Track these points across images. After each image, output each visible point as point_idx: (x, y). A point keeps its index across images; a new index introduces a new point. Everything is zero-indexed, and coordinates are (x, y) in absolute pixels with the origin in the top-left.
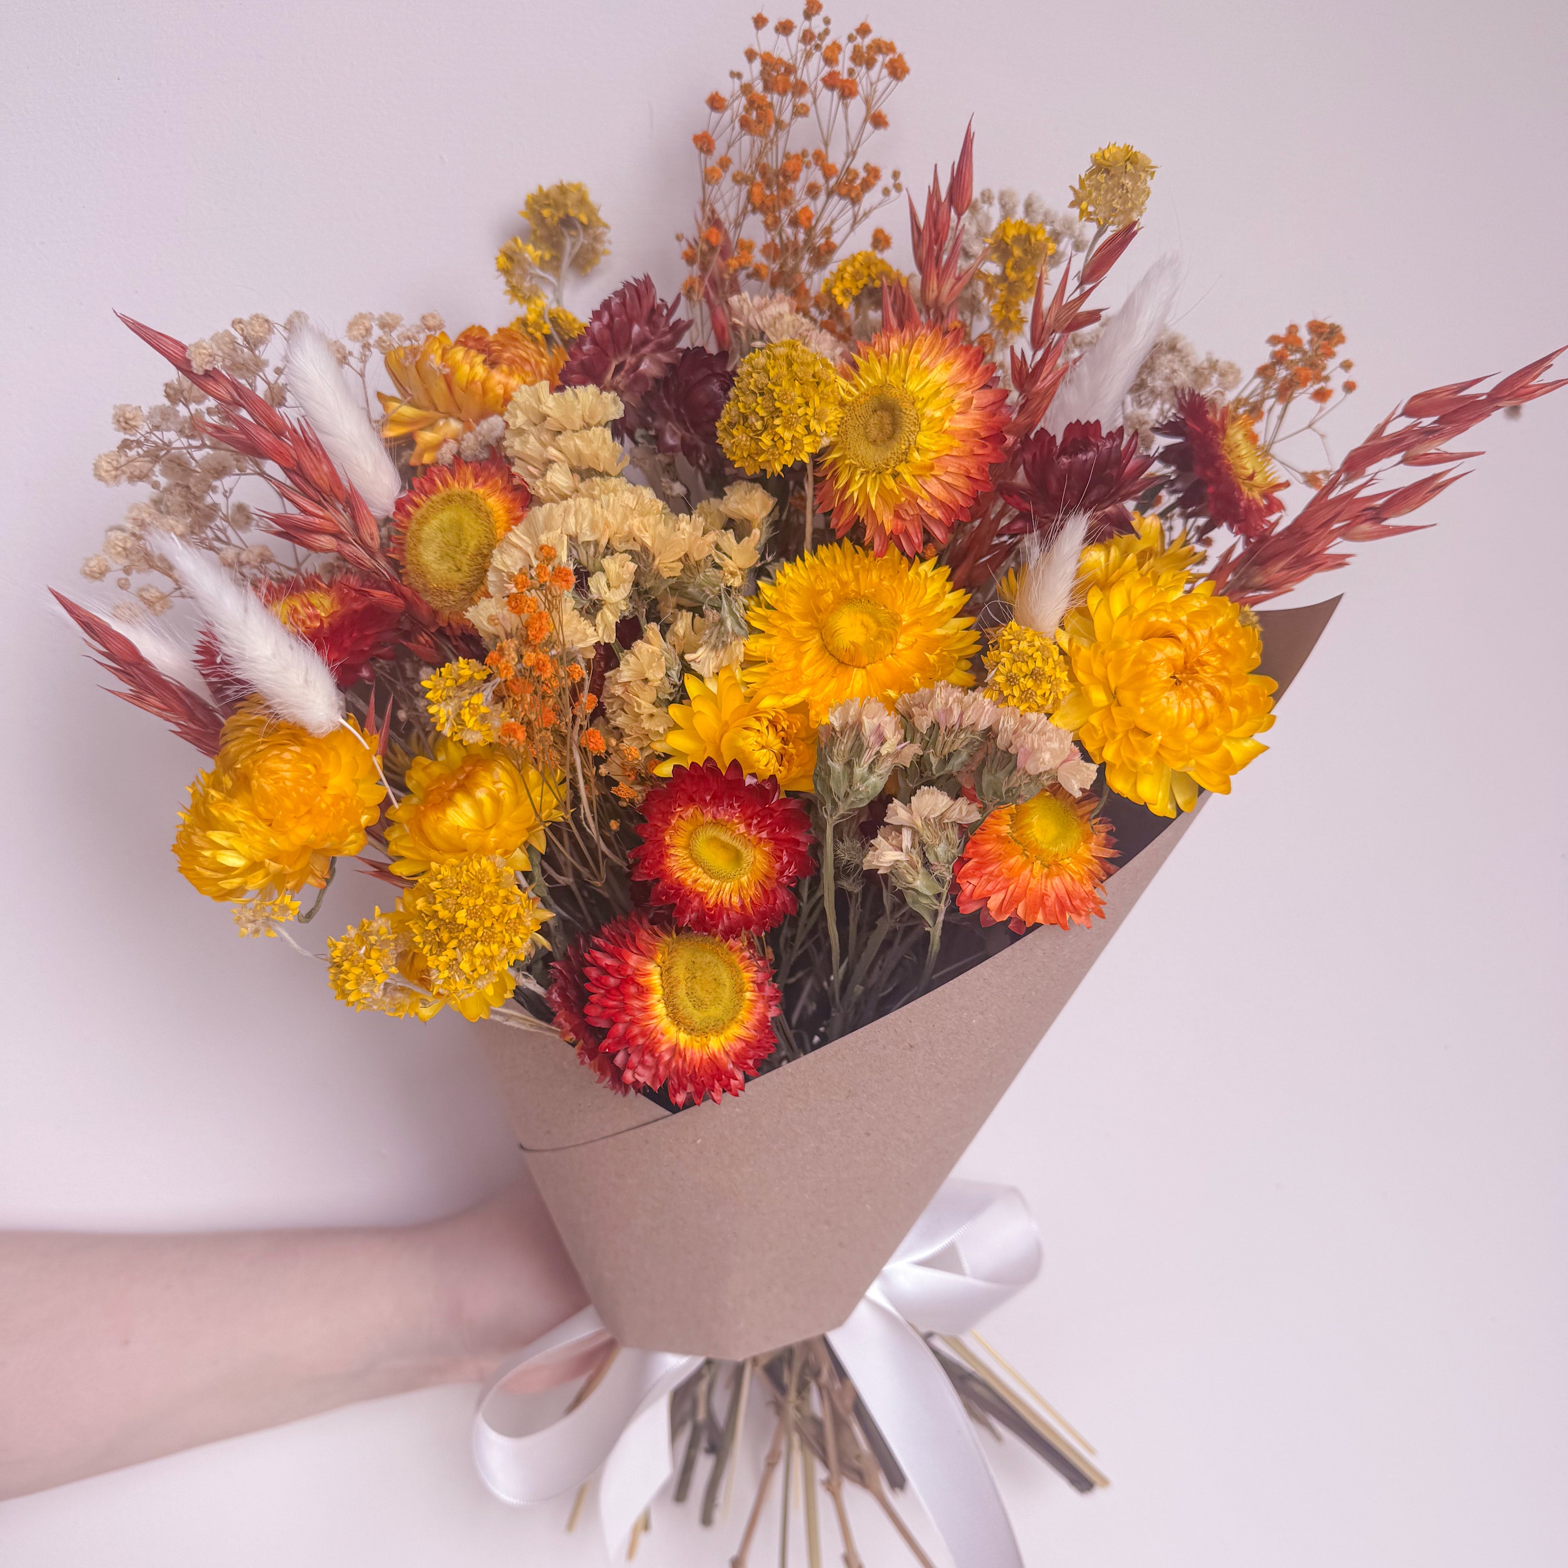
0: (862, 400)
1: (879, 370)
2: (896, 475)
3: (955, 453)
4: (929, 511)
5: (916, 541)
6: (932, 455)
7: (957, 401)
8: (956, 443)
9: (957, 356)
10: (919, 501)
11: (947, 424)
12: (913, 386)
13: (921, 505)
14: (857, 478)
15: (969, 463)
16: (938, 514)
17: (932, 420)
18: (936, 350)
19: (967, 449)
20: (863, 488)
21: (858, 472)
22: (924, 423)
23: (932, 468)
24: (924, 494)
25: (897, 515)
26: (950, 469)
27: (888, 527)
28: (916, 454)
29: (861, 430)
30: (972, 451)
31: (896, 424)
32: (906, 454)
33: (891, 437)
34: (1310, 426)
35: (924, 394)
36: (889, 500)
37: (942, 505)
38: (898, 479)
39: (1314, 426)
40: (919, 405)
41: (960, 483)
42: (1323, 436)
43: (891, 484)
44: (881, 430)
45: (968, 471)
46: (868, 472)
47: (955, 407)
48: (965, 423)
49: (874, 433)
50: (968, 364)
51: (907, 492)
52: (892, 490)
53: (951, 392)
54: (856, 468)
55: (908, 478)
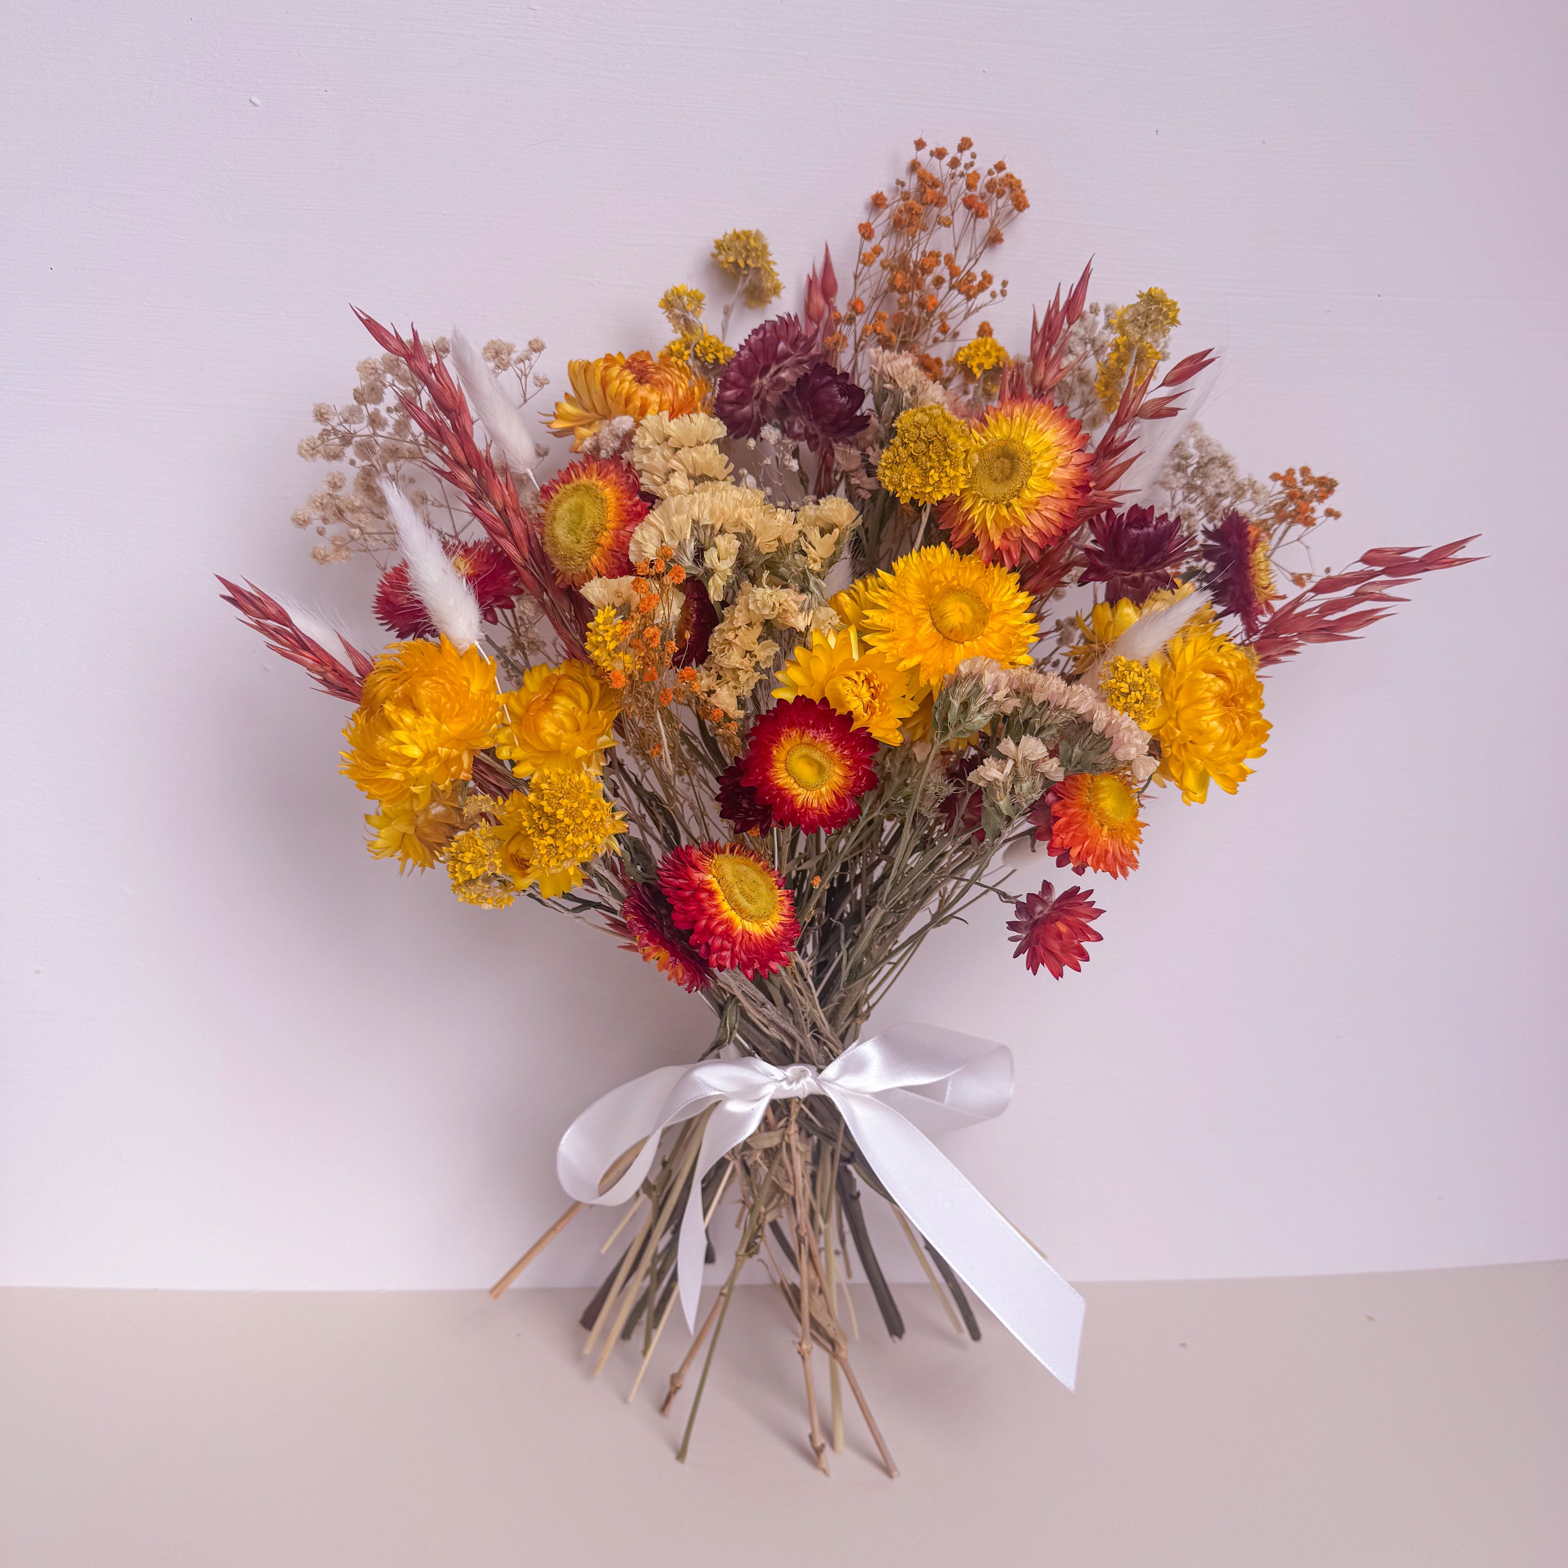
0: (990, 449)
1: (1005, 428)
2: (1008, 506)
3: (1054, 495)
4: (1029, 535)
5: (1015, 557)
6: (1039, 495)
7: (1060, 457)
8: (1056, 488)
9: (1063, 425)
10: (1023, 528)
11: (1051, 473)
12: (1029, 443)
13: (1024, 530)
14: (980, 504)
15: (1065, 505)
16: (1035, 539)
17: (1041, 469)
18: (1048, 419)
19: (1064, 493)
20: (982, 514)
21: (981, 500)
22: (1035, 471)
23: (1037, 503)
24: (1027, 523)
25: (1004, 536)
26: (1049, 507)
27: (997, 544)
28: (1027, 492)
29: (987, 472)
30: (1067, 495)
31: (1013, 469)
32: (1018, 491)
33: (1008, 478)
34: (1298, 540)
35: (1038, 449)
36: (1000, 524)
37: (1039, 532)
38: (1010, 509)
39: (1302, 540)
40: (1033, 457)
41: (1055, 517)
42: (1307, 547)
43: (1004, 512)
44: (1002, 472)
45: (1062, 509)
46: (987, 502)
47: (1059, 461)
48: (1066, 475)
49: (997, 474)
50: (1071, 432)
51: (1016, 520)
52: (1004, 517)
53: (1057, 450)
54: (979, 497)
55: (1017, 509)
